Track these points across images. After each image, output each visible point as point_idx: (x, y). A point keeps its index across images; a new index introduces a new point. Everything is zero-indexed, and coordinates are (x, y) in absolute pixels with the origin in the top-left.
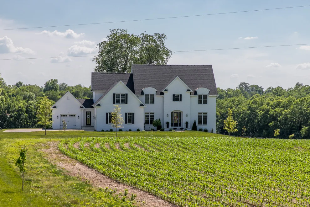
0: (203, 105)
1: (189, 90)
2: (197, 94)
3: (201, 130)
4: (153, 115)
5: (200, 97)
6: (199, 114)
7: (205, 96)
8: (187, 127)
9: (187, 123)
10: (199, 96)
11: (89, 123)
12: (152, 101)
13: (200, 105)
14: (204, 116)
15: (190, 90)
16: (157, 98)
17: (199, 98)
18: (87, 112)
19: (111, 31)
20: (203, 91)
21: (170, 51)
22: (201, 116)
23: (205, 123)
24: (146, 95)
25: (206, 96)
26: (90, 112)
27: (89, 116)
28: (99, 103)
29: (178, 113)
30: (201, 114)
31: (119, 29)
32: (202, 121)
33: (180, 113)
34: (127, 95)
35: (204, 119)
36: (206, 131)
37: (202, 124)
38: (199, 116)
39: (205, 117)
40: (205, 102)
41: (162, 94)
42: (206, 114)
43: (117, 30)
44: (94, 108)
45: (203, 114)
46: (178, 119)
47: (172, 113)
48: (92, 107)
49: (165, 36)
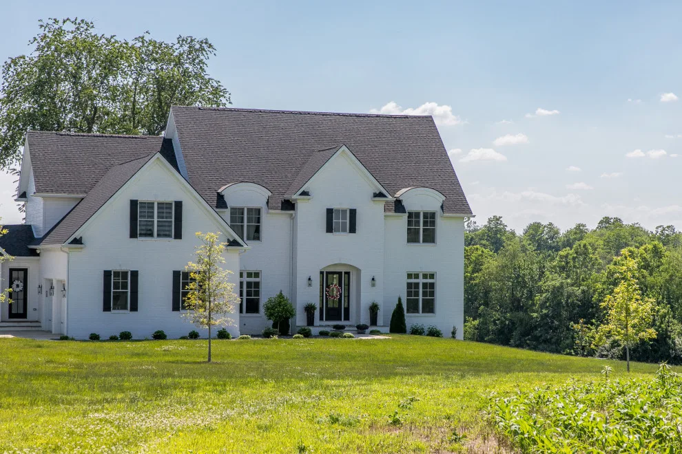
0: (421, 248)
1: (381, 195)
2: (403, 207)
3: (416, 332)
4: (257, 280)
5: (413, 217)
6: (410, 276)
7: (430, 218)
8: (374, 321)
9: (374, 309)
10: (410, 215)
11: (21, 311)
12: (253, 230)
13: (413, 246)
14: (425, 285)
15: (385, 192)
16: (273, 222)
17: (409, 223)
18: (11, 270)
19: (42, 26)
20: (421, 199)
21: (225, 91)
22: (417, 285)
23: (429, 307)
24: (232, 209)
25: (433, 215)
26: (25, 271)
27: (21, 285)
28: (77, 235)
29: (340, 274)
30: (417, 276)
31: (68, 19)
32: (418, 300)
33: (348, 273)
34: (179, 205)
35: (425, 294)
36: (434, 333)
37: (418, 312)
38: (409, 285)
39: (430, 289)
40: (430, 237)
41: (288, 205)
42: (432, 276)
43: (64, 22)
44: (38, 255)
45: (421, 276)
46: (341, 295)
47: (322, 273)
48: (34, 253)
49: (210, 46)
